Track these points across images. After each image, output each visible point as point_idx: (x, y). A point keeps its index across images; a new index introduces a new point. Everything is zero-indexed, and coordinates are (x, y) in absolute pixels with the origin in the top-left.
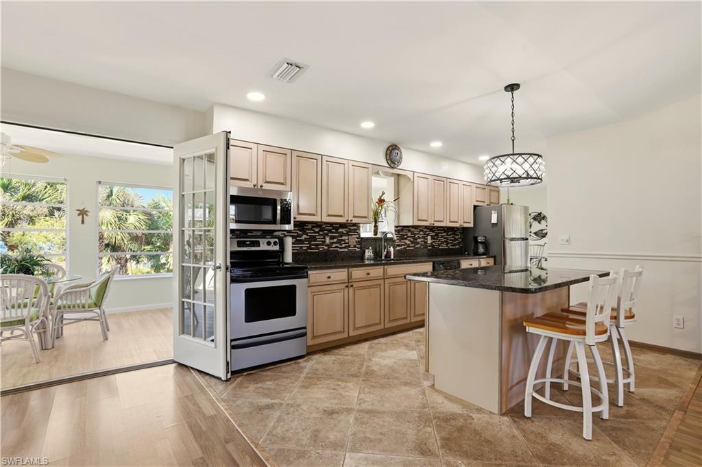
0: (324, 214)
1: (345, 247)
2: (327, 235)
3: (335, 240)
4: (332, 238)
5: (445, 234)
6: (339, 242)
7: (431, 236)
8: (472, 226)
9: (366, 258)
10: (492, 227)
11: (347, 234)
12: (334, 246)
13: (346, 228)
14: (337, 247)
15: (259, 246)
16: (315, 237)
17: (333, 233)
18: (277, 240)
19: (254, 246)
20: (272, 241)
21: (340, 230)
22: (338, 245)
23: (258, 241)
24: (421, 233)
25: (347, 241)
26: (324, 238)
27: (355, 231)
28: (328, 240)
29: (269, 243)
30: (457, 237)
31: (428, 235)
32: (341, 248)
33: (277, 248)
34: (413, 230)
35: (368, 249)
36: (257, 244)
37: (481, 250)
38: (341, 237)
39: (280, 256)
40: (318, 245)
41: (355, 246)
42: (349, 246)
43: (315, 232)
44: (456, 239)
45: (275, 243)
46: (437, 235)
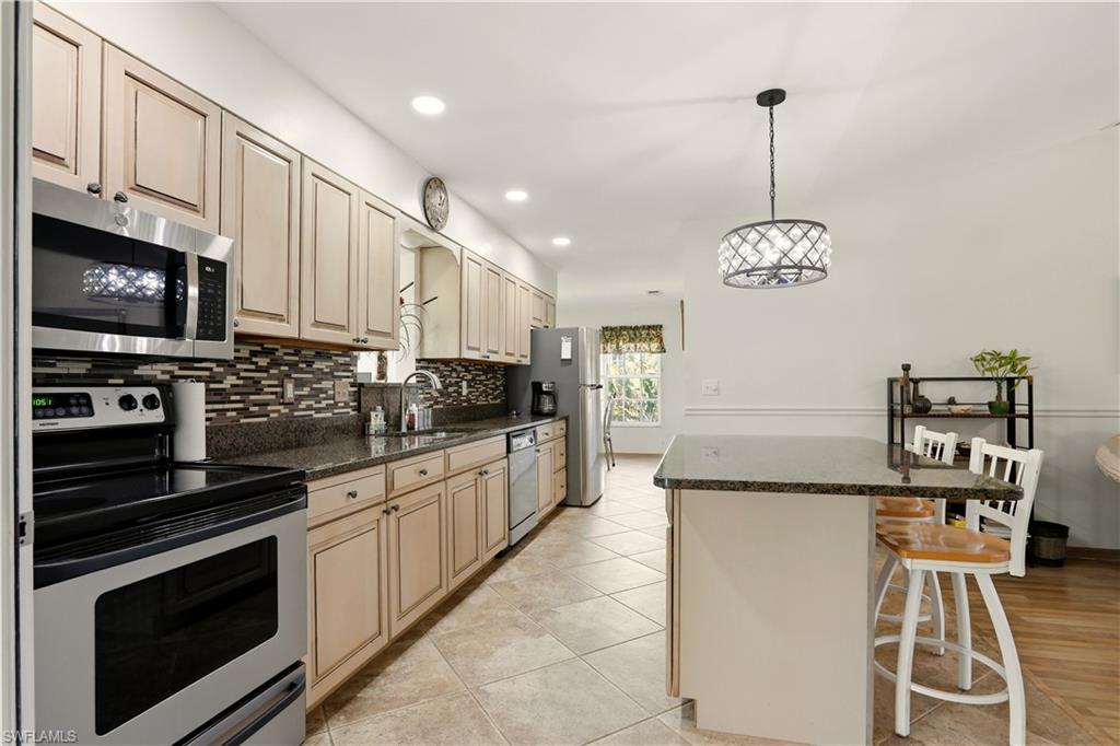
0: (308, 319)
1: (328, 407)
2: (288, 376)
3: (306, 391)
4: (299, 384)
5: (483, 378)
6: (315, 394)
7: (468, 381)
8: (529, 363)
9: (372, 432)
10: (562, 365)
11: (331, 375)
12: (303, 405)
13: (329, 358)
14: (309, 408)
15: (91, 414)
16: (257, 382)
17: (302, 371)
18: (155, 391)
19: (69, 415)
20: (140, 393)
21: (318, 365)
22: (312, 402)
23: (87, 396)
24: (454, 375)
25: (331, 392)
26: (282, 386)
27: (347, 367)
28: (290, 391)
29: (127, 403)
30: (498, 383)
31: (463, 378)
32: (319, 410)
33: (157, 416)
34: (442, 367)
35: (375, 410)
36: (85, 406)
37: (547, 406)
38: (319, 381)
39: (162, 441)
40: (266, 404)
41: (346, 405)
42: (335, 405)
43: (259, 369)
44: (497, 388)
45: (150, 402)
46: (473, 379)
